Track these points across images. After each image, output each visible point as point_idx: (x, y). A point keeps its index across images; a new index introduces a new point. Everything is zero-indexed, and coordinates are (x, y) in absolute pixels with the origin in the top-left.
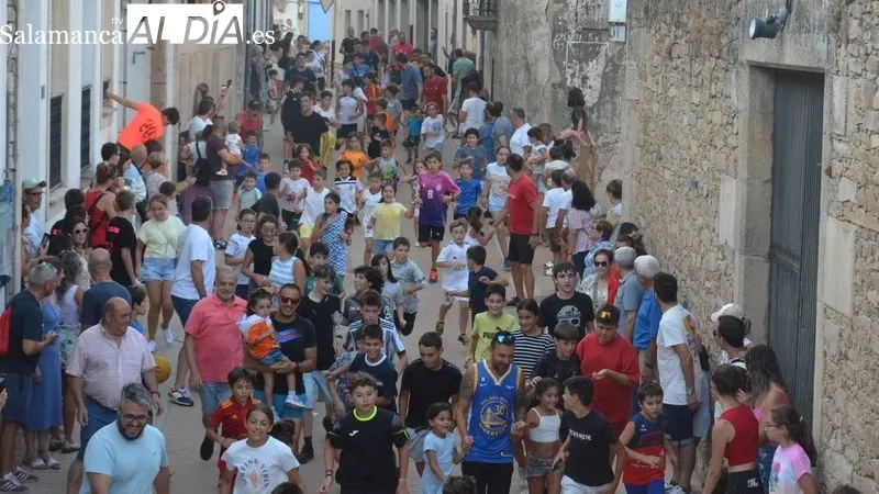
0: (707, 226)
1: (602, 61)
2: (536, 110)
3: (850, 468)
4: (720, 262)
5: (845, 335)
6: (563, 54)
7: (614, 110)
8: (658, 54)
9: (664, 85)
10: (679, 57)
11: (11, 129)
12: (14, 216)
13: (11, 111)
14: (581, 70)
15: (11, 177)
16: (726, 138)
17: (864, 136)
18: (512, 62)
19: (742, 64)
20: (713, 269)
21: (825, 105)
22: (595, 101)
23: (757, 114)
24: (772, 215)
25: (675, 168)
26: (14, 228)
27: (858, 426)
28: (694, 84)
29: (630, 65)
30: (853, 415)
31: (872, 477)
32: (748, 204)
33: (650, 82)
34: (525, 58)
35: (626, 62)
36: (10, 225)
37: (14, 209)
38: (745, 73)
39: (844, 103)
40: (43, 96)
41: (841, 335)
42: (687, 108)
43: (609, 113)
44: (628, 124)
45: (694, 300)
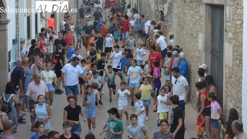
0: (195, 45)
1: (168, 4)
2: (151, 17)
3: (233, 105)
4: (199, 54)
5: (231, 72)
6: (158, 3)
7: (171, 16)
8: (182, 2)
9: (183, 9)
10: (187, 2)
11: (17, 25)
12: (18, 47)
13: (17, 20)
14: (163, 6)
15: (17, 37)
16: (199, 23)
17: (234, 21)
18: (145, 5)
19: (203, 4)
20: (197, 56)
21: (224, 13)
22: (166, 14)
23: (207, 16)
24: (212, 42)
25: (187, 30)
26: (18, 50)
27: (234, 95)
28: (191, 9)
29: (175, 5)
30: (233, 92)
31: (238, 108)
32: (206, 39)
33: (180, 9)
34: (148, 3)
35: (174, 4)
36: (17, 49)
37: (18, 45)
38: (204, 6)
39: (229, 13)
40: (25, 16)
41: (230, 72)
42: (189, 15)
43: (170, 17)
44: (175, 20)
45: (192, 64)
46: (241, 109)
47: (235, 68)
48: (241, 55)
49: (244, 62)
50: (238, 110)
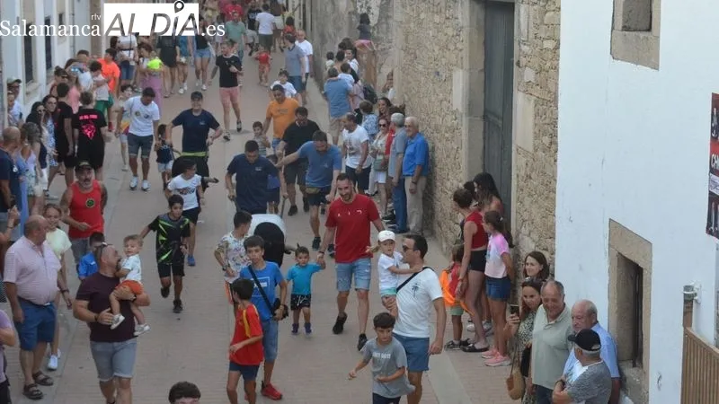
0: (446, 99)
3: (534, 245)
4: (453, 121)
5: (529, 164)
9: (417, 11)
14: (367, 3)
16: (455, 44)
17: (539, 42)
20: (450, 125)
22: (376, 22)
23: (475, 29)
24: (484, 91)
25: (425, 63)
27: (538, 219)
28: (435, 10)
30: (534, 212)
31: (547, 249)
32: (470, 85)
33: (408, 10)
38: (467, 3)
39: (526, 21)
41: (527, 164)
42: (431, 26)
43: (385, 30)
44: (397, 37)
45: (439, 145)
46: (553, 253)
47: (540, 153)
48: (554, 124)
49: (560, 139)
50: (547, 255)
